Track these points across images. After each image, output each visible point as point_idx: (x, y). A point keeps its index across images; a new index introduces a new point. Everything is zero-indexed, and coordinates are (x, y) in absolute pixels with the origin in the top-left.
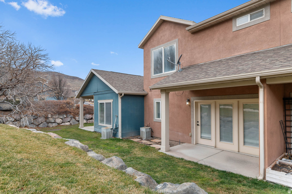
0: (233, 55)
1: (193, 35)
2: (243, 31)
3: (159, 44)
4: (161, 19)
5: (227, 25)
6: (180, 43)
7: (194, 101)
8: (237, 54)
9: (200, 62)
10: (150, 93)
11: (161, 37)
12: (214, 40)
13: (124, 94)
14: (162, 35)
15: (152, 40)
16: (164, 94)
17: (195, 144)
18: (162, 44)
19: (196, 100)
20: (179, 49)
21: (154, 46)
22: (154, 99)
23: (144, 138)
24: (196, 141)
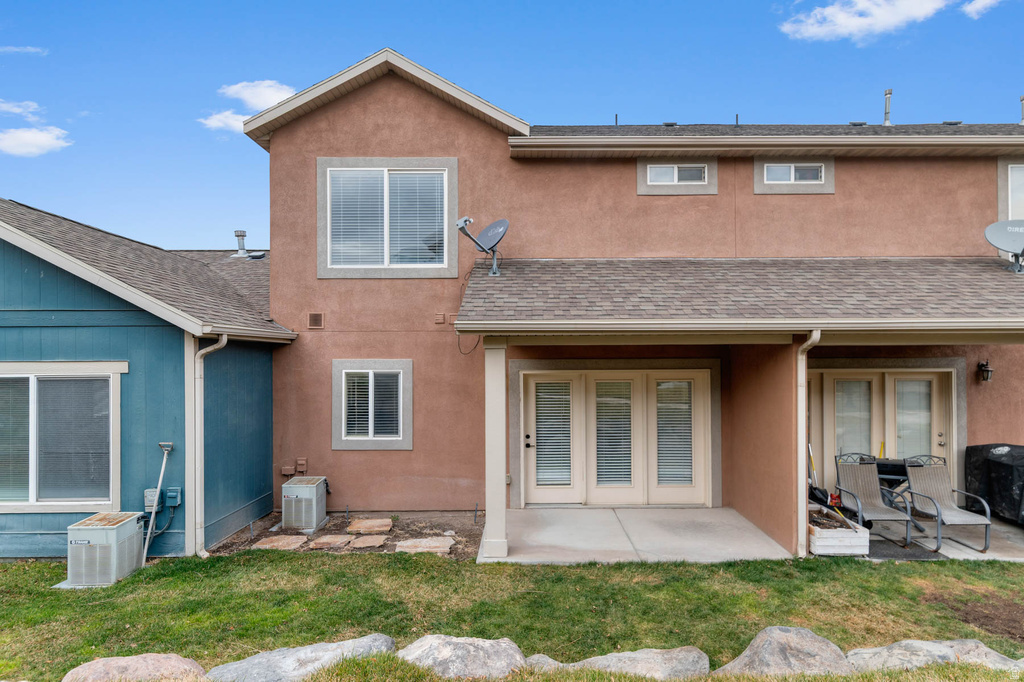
0: (638, 255)
1: (516, 166)
2: (662, 202)
3: (362, 148)
4: (387, 62)
5: (623, 172)
6: (464, 175)
7: (522, 373)
8: (647, 255)
9: (540, 253)
10: (309, 337)
11: (378, 127)
12: (586, 201)
13: (229, 340)
14: (381, 122)
15: (323, 125)
16: (503, 352)
17: (523, 505)
18: (380, 155)
19: (530, 369)
20: (461, 195)
21: (335, 151)
22: (336, 361)
23: (308, 525)
24: (526, 498)
